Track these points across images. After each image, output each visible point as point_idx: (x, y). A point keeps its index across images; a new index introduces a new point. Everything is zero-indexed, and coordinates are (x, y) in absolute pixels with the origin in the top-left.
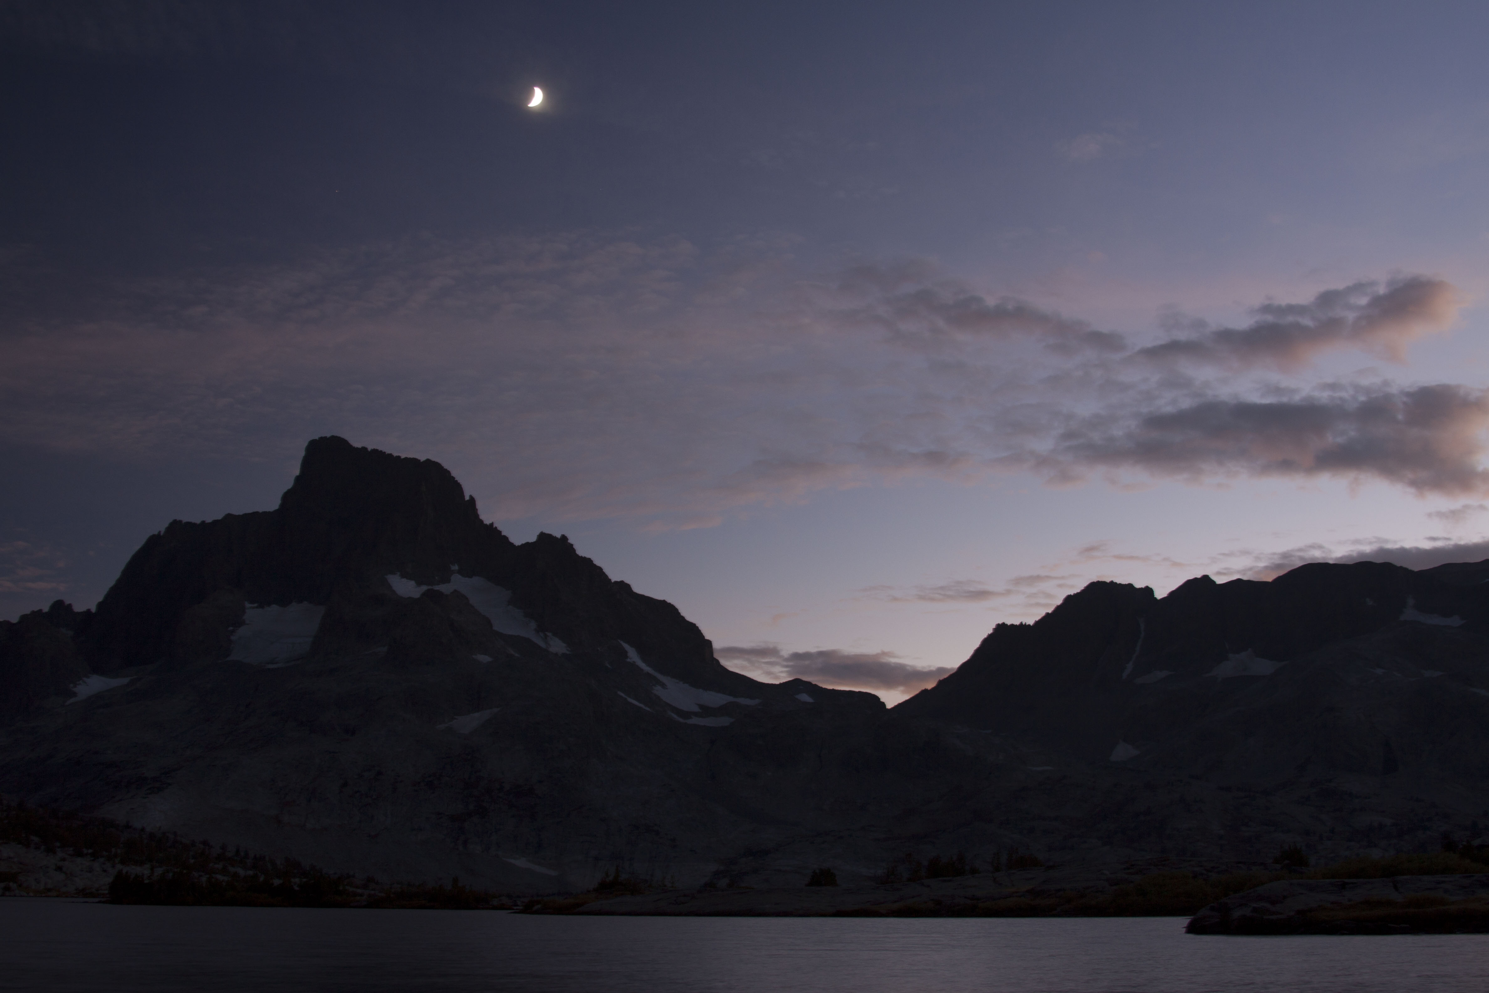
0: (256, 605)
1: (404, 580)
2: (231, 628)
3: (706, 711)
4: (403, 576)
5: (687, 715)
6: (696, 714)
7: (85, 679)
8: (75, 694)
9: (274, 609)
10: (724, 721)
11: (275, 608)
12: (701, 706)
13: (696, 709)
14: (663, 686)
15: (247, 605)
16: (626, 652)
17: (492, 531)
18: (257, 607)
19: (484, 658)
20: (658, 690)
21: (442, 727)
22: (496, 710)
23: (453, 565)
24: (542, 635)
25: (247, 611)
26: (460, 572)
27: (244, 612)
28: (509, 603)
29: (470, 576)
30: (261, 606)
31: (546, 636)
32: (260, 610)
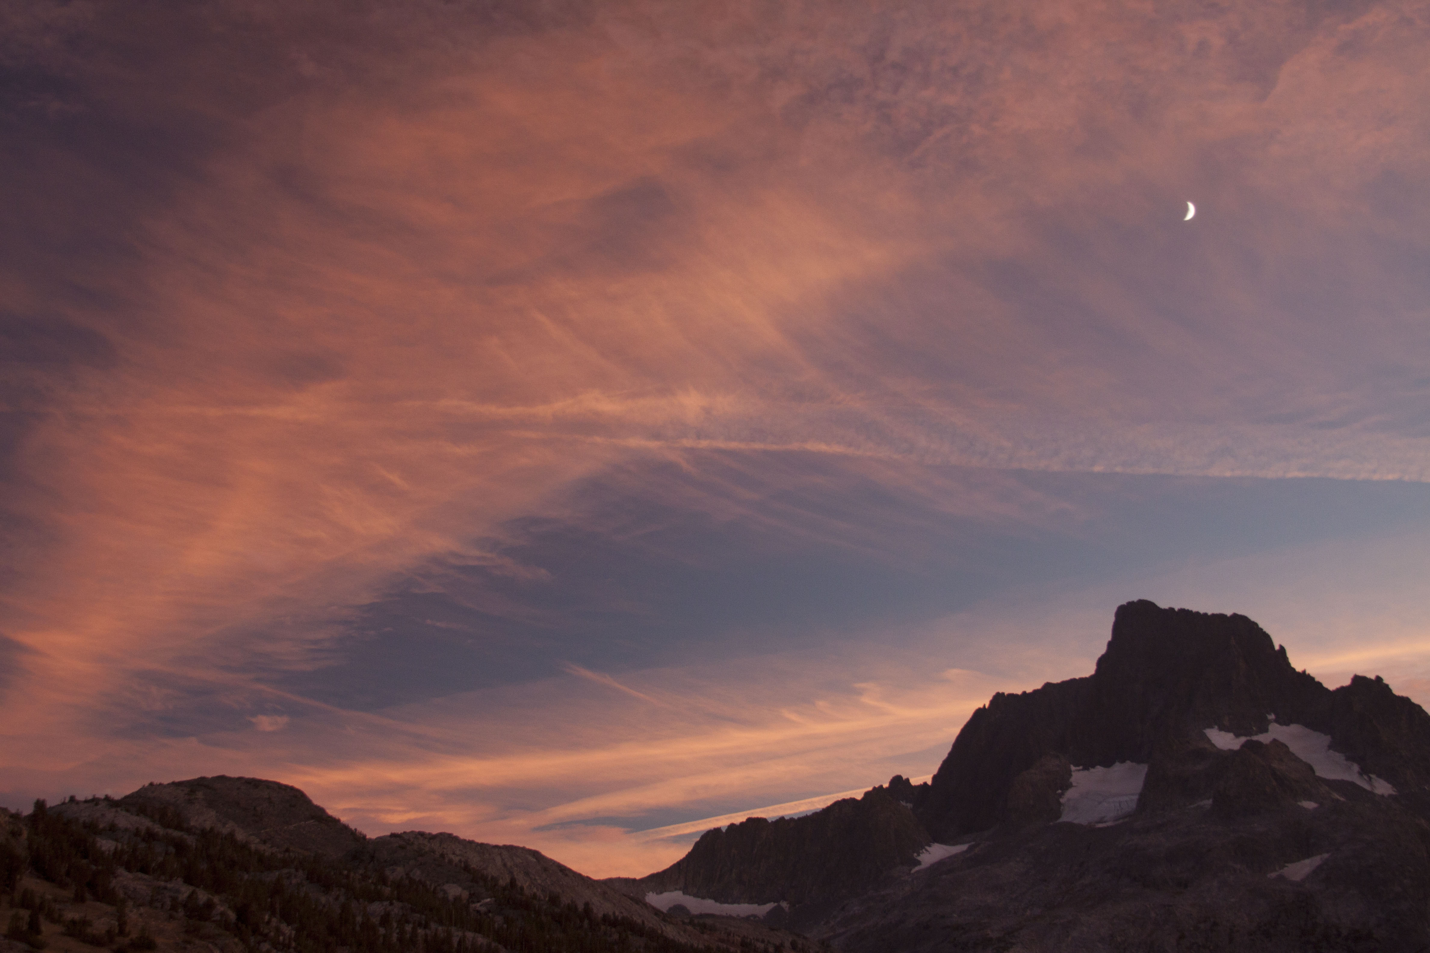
0: (1081, 767)
1: (1223, 733)
2: (1060, 791)
4: (1221, 729)
7: (927, 848)
8: (919, 863)
9: (1099, 770)
11: (1099, 768)
15: (1073, 768)
17: (1305, 678)
18: (1082, 770)
19: (1309, 805)
21: (1273, 875)
22: (1326, 856)
23: (1270, 714)
24: (1366, 777)
25: (1073, 774)
26: (1277, 721)
27: (1071, 775)
28: (1330, 747)
29: (1287, 724)
30: (1086, 768)
31: (1370, 778)
32: (1086, 772)
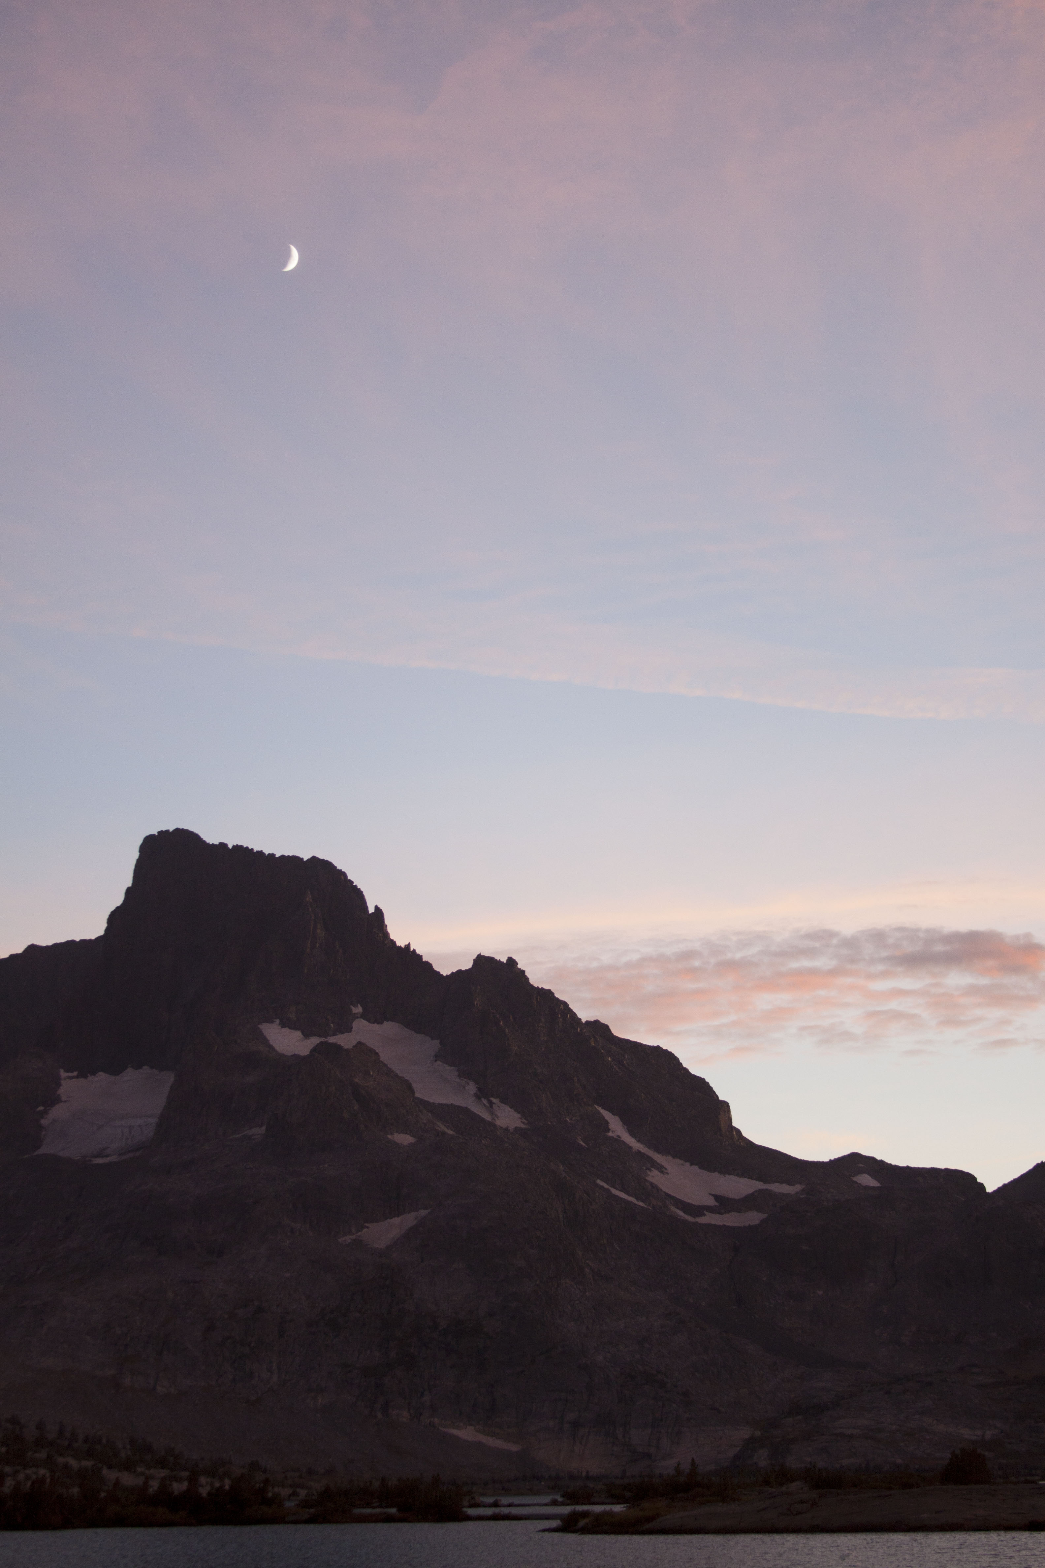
0: (75, 1074)
1: (286, 1030)
2: (41, 1108)
3: (724, 1204)
4: (283, 1025)
5: (698, 1210)
6: (711, 1209)
9: (101, 1078)
10: (753, 1218)
11: (102, 1076)
12: (717, 1198)
13: (711, 1202)
14: (661, 1169)
15: (63, 1074)
16: (607, 1123)
17: (408, 955)
18: (77, 1077)
19: (404, 1139)
20: (654, 1176)
21: (348, 1239)
22: (423, 1213)
23: (356, 1006)
24: (485, 1102)
25: (63, 1082)
26: (363, 1016)
27: (59, 1085)
28: (437, 1057)
29: (380, 1022)
30: (83, 1075)
31: (491, 1104)
32: (81, 1081)
